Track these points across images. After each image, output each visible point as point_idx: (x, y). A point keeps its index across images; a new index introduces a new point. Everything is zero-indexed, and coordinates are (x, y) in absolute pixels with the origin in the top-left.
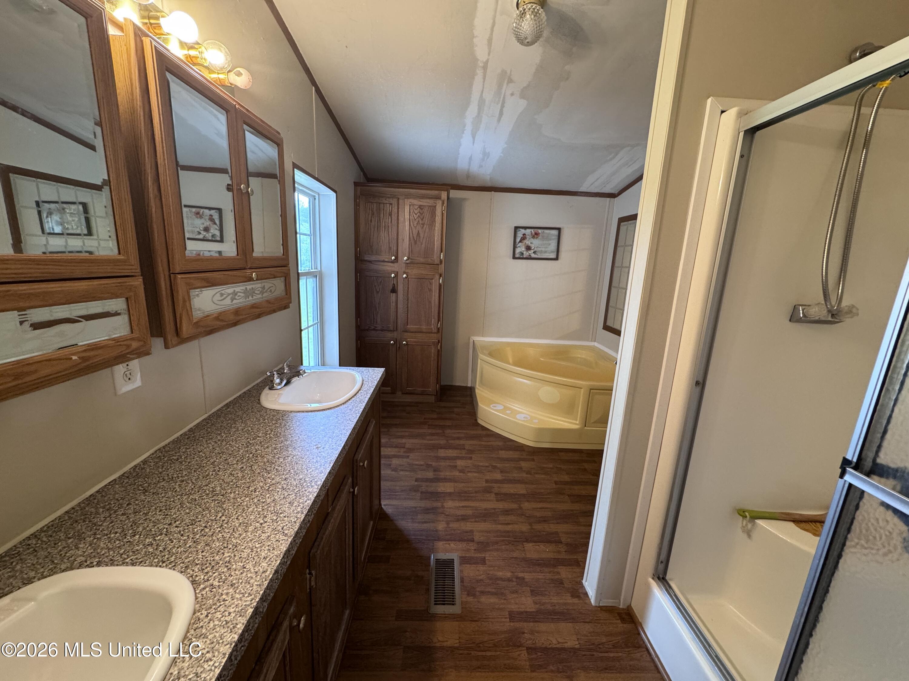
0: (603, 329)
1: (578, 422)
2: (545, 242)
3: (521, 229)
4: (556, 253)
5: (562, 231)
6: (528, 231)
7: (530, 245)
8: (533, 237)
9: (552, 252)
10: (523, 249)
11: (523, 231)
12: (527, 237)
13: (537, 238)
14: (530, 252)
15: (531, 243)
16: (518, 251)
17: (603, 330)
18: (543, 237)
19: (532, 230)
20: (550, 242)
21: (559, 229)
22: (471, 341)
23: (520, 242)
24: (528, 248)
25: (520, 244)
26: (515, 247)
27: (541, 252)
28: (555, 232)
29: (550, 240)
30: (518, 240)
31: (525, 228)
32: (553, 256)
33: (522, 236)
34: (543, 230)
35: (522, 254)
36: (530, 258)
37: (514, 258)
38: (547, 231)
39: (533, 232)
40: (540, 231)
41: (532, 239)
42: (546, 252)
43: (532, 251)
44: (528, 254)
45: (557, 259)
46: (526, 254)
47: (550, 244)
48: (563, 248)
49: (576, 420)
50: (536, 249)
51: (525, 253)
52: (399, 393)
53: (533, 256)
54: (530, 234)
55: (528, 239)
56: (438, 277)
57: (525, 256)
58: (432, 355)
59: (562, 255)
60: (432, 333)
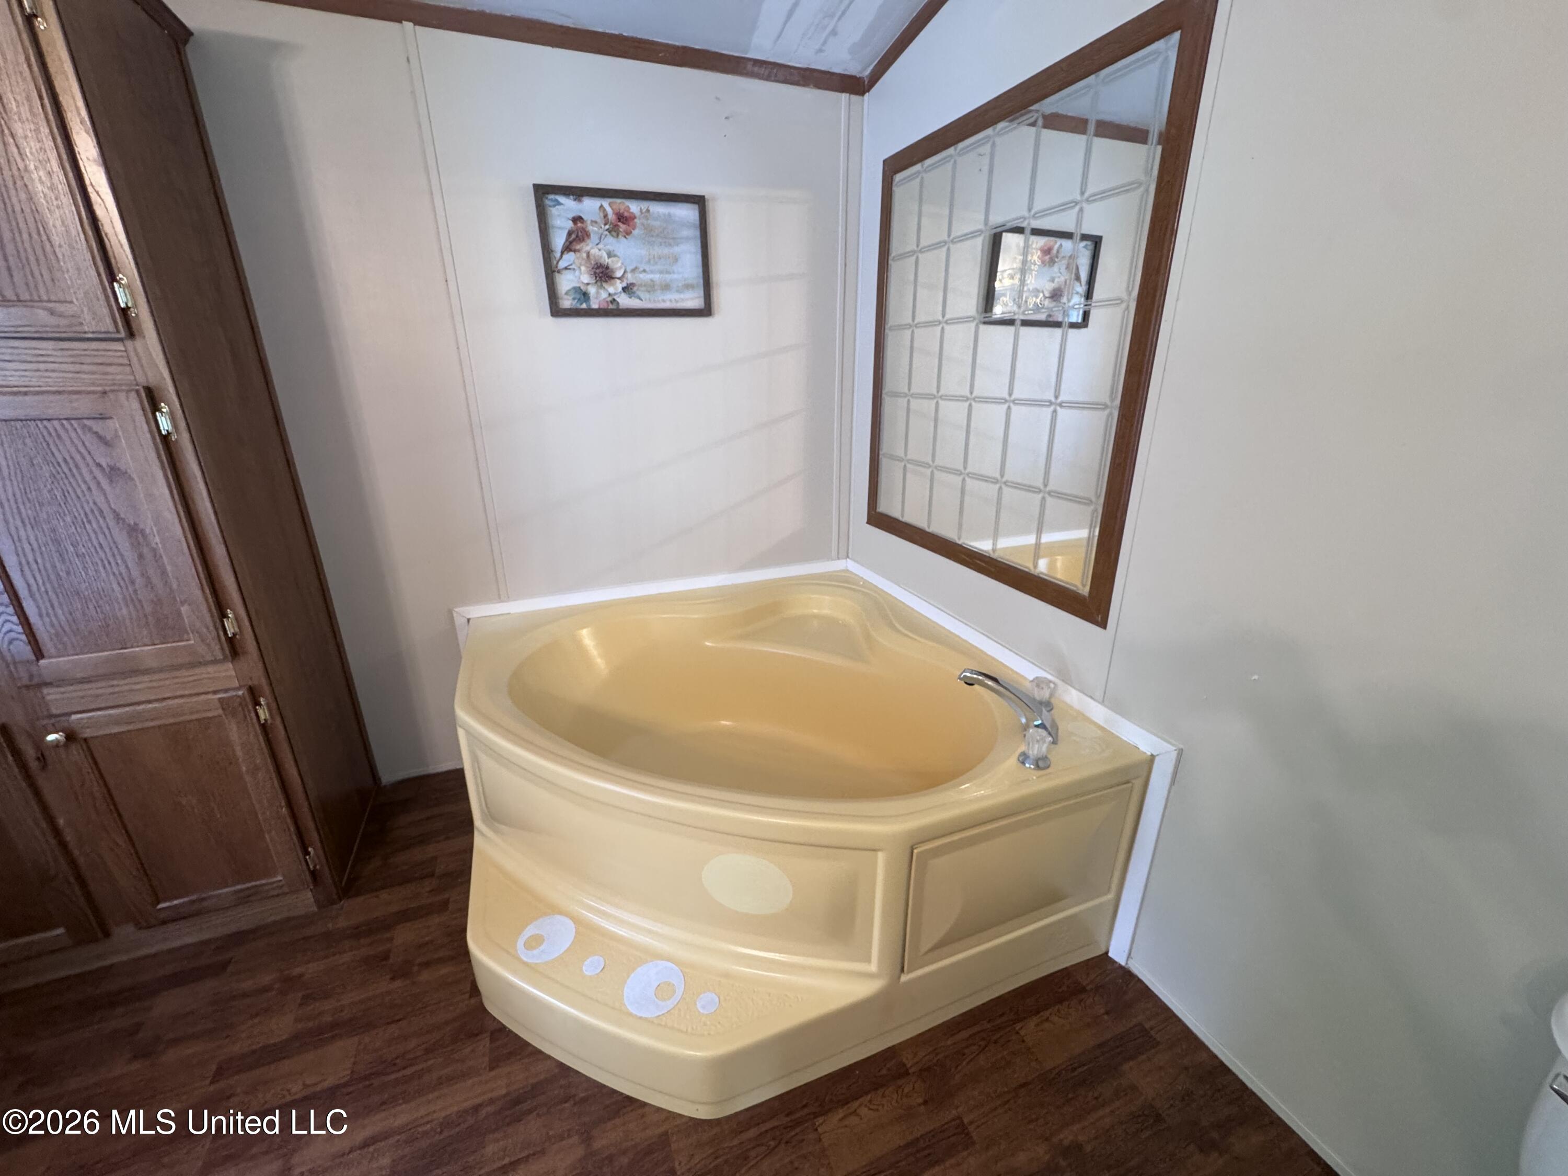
0: (868, 523)
1: (873, 967)
2: (657, 250)
3: (562, 199)
4: (700, 292)
5: (710, 206)
6: (590, 206)
7: (606, 260)
8: (614, 230)
9: (688, 287)
10: (586, 278)
11: (569, 206)
12: (591, 228)
13: (628, 233)
14: (611, 290)
15: (610, 255)
16: (565, 283)
17: (868, 526)
18: (649, 230)
19: (606, 203)
20: (677, 249)
21: (699, 201)
22: (459, 621)
23: (568, 248)
24: (603, 274)
25: (569, 258)
26: (551, 272)
27: (651, 287)
28: (687, 213)
29: (676, 241)
30: (559, 240)
31: (579, 193)
32: (694, 301)
33: (570, 224)
34: (644, 205)
35: (585, 296)
36: (612, 311)
37: (557, 311)
38: (659, 209)
39: (609, 210)
40: (634, 207)
41: (610, 239)
42: (666, 287)
43: (619, 285)
44: (604, 295)
45: (706, 311)
46: (598, 296)
47: (676, 260)
48: (722, 272)
49: (868, 960)
50: (630, 278)
51: (592, 290)
52: (124, 932)
53: (625, 301)
54: (599, 217)
55: (594, 238)
56: (134, 406)
57: (595, 306)
58: (239, 753)
59: (723, 296)
60: (201, 664)
